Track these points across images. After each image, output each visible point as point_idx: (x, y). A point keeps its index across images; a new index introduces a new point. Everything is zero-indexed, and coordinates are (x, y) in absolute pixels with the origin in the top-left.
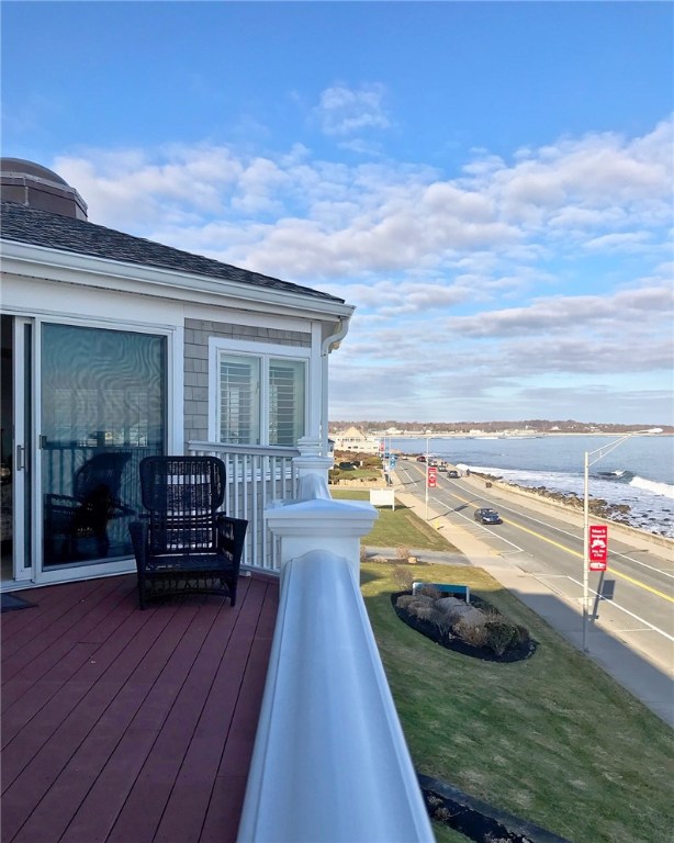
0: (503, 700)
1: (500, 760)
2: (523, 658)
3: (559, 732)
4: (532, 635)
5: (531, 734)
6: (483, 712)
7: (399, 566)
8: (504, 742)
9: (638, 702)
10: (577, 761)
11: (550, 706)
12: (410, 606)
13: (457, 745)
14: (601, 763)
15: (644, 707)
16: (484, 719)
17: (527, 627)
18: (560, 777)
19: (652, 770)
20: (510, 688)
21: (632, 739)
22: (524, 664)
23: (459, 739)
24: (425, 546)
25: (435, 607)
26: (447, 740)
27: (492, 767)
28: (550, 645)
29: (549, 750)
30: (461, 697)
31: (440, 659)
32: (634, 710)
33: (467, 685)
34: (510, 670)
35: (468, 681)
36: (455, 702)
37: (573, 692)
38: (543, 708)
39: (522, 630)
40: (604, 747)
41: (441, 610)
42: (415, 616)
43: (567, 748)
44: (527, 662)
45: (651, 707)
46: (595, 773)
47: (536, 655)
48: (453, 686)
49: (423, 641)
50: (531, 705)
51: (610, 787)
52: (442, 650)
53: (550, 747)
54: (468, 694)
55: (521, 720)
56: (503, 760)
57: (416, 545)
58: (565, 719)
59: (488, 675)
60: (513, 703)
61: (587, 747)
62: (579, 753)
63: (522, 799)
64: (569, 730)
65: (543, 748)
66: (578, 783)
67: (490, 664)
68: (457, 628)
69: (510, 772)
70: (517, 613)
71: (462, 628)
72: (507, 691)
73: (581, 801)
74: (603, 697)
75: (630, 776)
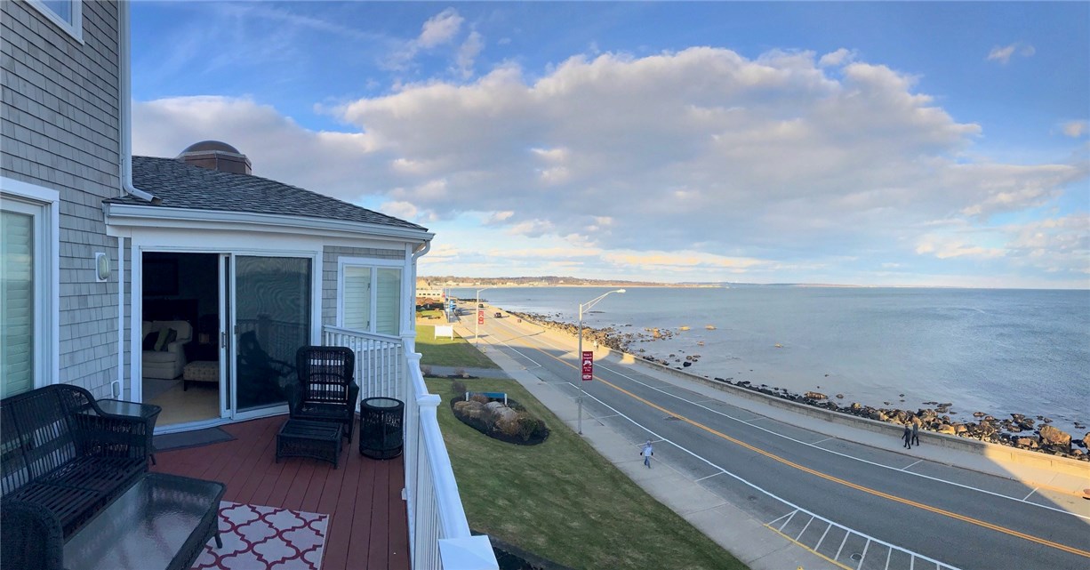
0: (529, 472)
1: (526, 514)
2: (541, 442)
3: (563, 491)
4: (547, 426)
5: (546, 495)
6: (516, 481)
7: (456, 380)
8: (530, 502)
9: (611, 464)
10: (575, 510)
11: (558, 474)
12: (464, 409)
13: (500, 507)
14: (589, 508)
15: (613, 467)
16: (517, 486)
17: (543, 420)
18: (563, 522)
19: (618, 508)
20: (533, 463)
21: (606, 489)
22: (542, 446)
23: (501, 502)
24: (475, 366)
25: (483, 409)
26: (493, 503)
27: (522, 520)
28: (558, 431)
29: (557, 505)
30: (502, 472)
31: (486, 446)
32: (608, 470)
33: (506, 463)
34: (533, 450)
35: (506, 460)
36: (498, 476)
37: (572, 462)
38: (553, 476)
39: (541, 423)
40: (590, 497)
41: (488, 411)
42: (468, 416)
43: (568, 501)
44: (544, 444)
45: (619, 466)
46: (584, 515)
47: (549, 439)
48: (497, 465)
49: (474, 433)
50: (545, 474)
51: (594, 523)
52: (489, 440)
53: (558, 502)
54: (506, 470)
55: (539, 485)
56: (529, 515)
57: (469, 365)
58: (568, 482)
59: (521, 456)
60: (535, 474)
61: (580, 499)
62: (576, 504)
63: (541, 541)
64: (569, 489)
65: (553, 503)
66: (575, 524)
67: (521, 447)
68: (498, 423)
69: (533, 523)
70: (538, 410)
71: (502, 423)
72: (531, 466)
73: (575, 536)
74: (590, 464)
75: (605, 514)
